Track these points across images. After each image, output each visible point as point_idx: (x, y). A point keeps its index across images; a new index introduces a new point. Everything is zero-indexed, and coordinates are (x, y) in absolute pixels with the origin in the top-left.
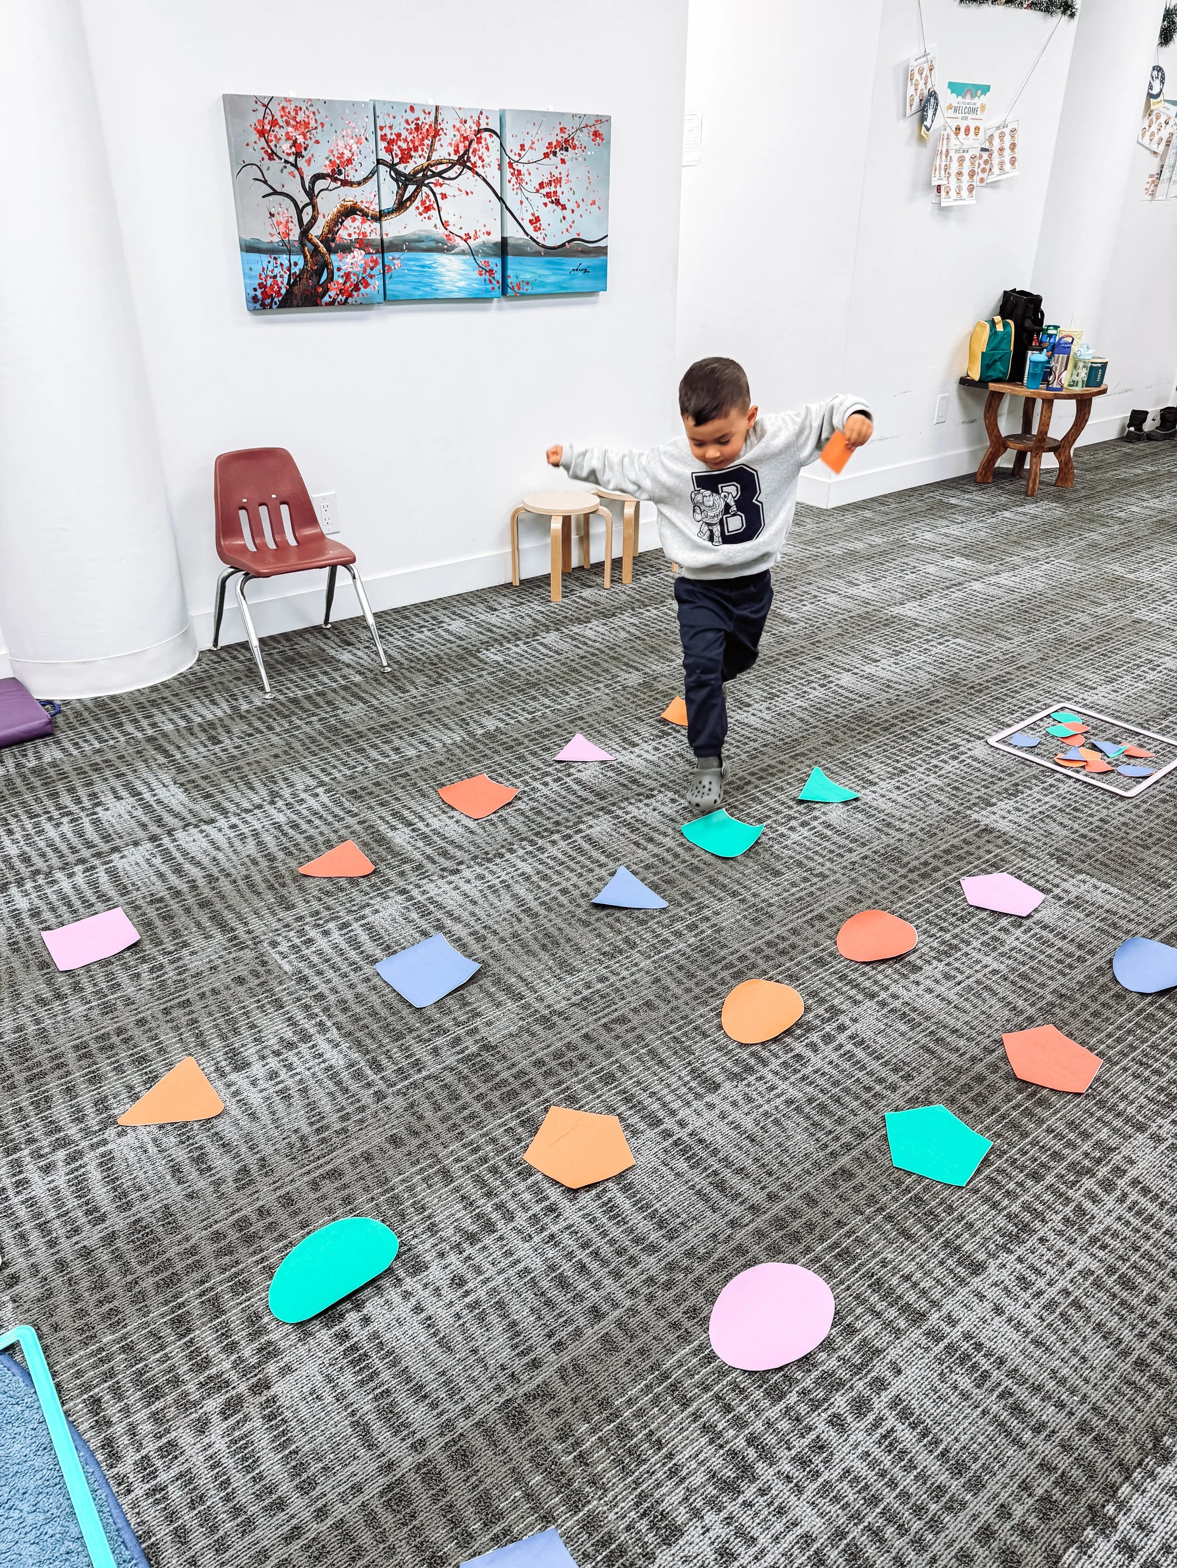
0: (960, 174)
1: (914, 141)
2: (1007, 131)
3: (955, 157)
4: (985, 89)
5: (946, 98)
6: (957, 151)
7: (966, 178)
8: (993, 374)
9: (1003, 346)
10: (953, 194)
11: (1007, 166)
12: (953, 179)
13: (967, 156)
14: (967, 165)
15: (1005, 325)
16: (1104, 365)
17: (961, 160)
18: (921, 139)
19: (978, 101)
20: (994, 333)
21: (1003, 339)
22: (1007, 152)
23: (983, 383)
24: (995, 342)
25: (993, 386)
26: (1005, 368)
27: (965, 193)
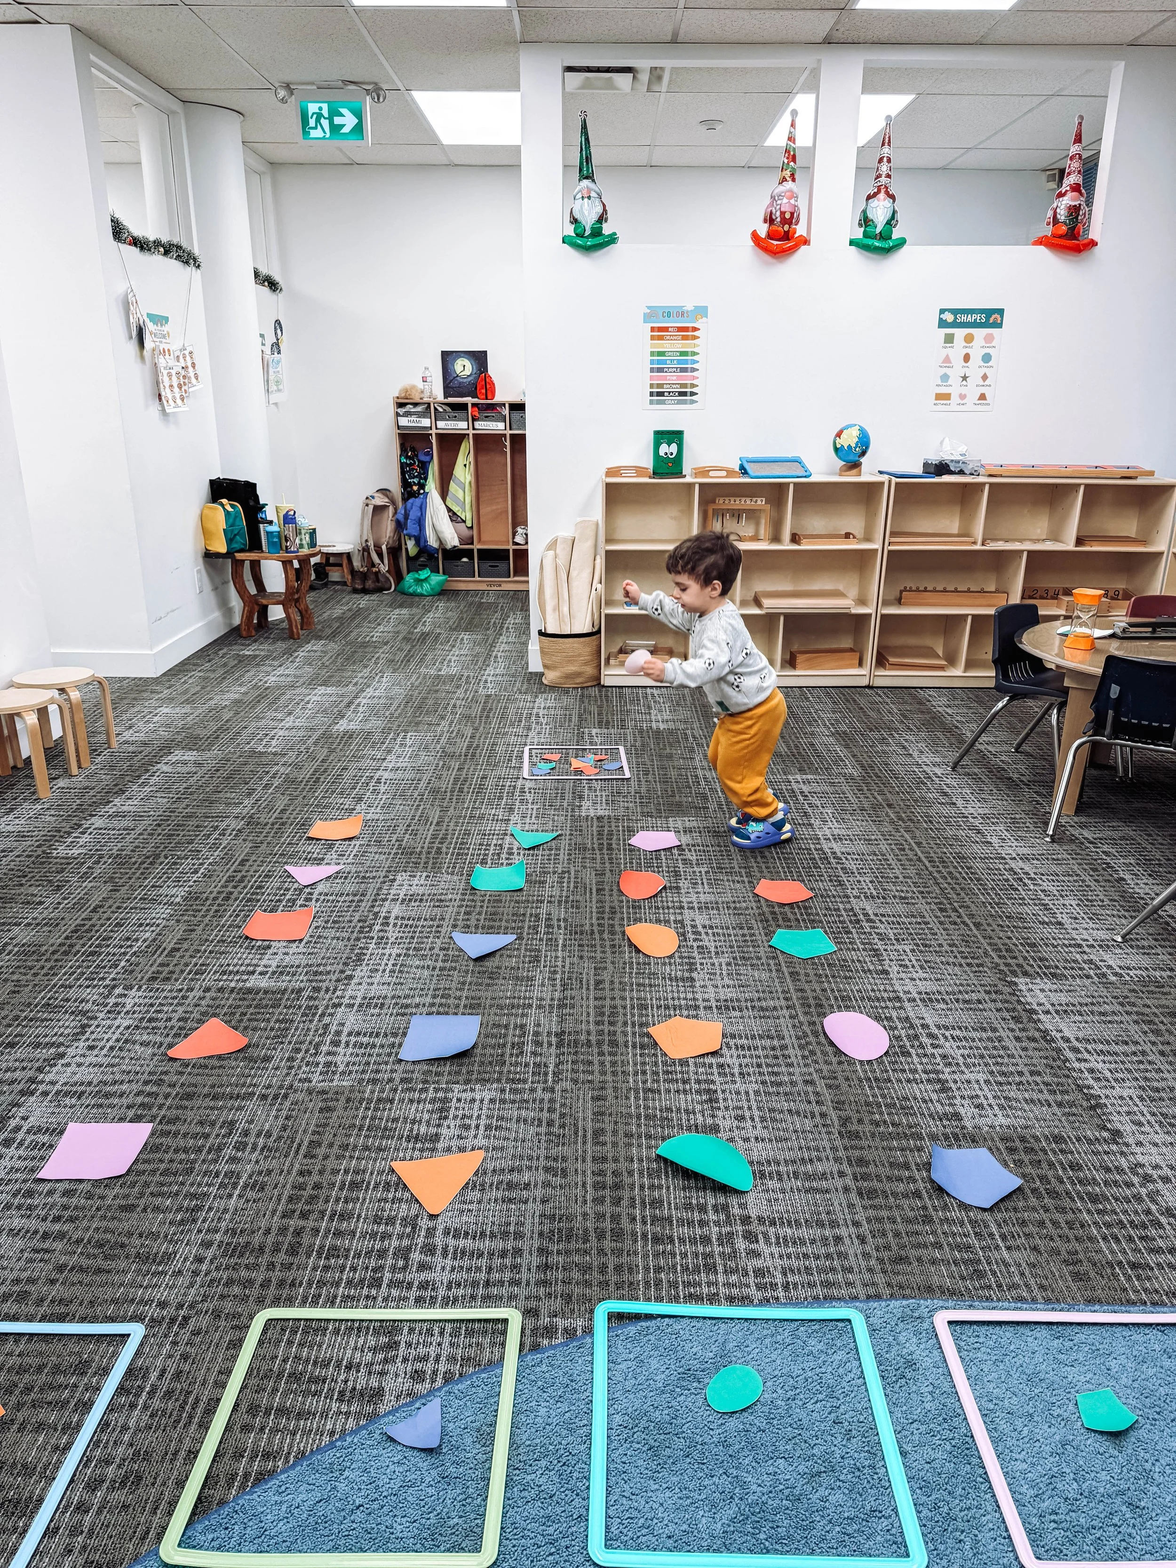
0: (171, 386)
1: (139, 360)
2: (187, 352)
3: (165, 372)
4: (167, 319)
5: (150, 327)
6: (165, 368)
7: (176, 390)
8: (236, 546)
9: (237, 523)
10: (171, 402)
11: (194, 381)
12: (168, 390)
13: (173, 372)
14: (174, 378)
15: (232, 506)
16: (314, 530)
17: (170, 375)
18: (142, 357)
19: (166, 328)
20: (227, 513)
21: (236, 517)
22: (191, 369)
23: (229, 554)
24: (231, 520)
25: (239, 556)
26: (243, 540)
27: (179, 401)
